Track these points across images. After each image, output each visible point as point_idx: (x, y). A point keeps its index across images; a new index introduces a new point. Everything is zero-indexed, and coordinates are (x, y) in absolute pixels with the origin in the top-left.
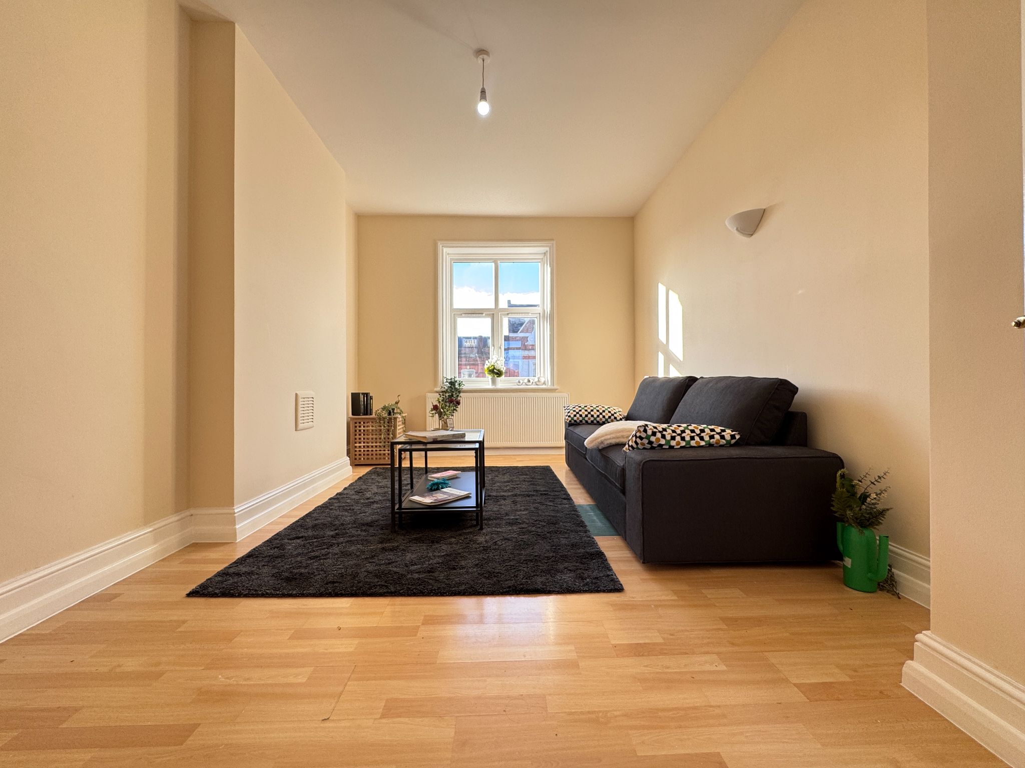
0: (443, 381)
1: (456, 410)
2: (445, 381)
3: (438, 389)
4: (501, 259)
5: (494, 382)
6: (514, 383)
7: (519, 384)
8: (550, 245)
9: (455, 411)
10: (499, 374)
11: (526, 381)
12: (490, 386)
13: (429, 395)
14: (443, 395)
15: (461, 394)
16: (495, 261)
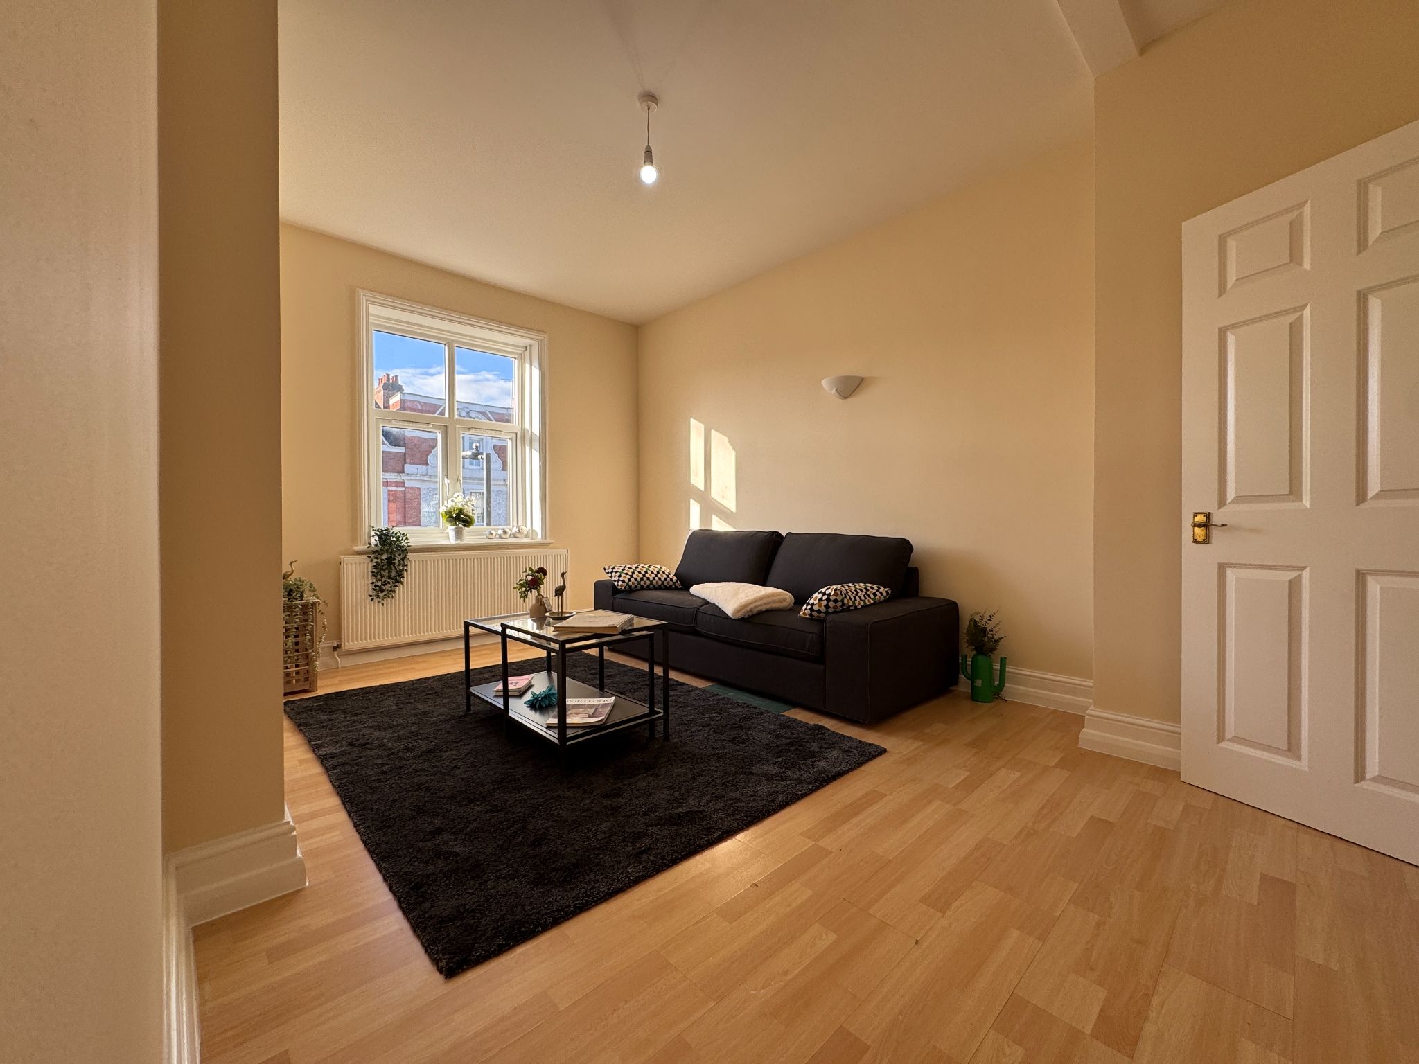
0: (369, 533)
1: (401, 583)
2: (373, 533)
3: (363, 547)
4: (457, 342)
5: (458, 534)
6: (483, 535)
7: (491, 537)
8: (540, 338)
9: (397, 584)
10: (467, 522)
11: (500, 532)
12: (452, 540)
13: (347, 559)
14: (376, 558)
15: (409, 556)
16: (450, 344)
